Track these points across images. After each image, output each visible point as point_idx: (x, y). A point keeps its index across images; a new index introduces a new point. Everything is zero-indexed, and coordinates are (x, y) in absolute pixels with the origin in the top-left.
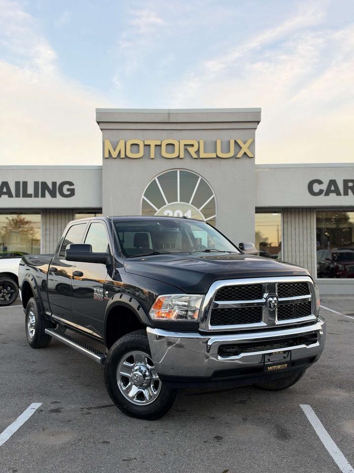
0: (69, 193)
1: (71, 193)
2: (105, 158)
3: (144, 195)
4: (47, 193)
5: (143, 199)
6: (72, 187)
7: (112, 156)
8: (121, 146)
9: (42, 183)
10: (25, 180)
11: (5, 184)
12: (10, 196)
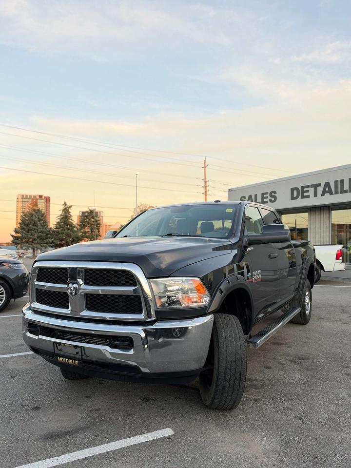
10: (342, 179)
11: (327, 184)
12: (331, 193)
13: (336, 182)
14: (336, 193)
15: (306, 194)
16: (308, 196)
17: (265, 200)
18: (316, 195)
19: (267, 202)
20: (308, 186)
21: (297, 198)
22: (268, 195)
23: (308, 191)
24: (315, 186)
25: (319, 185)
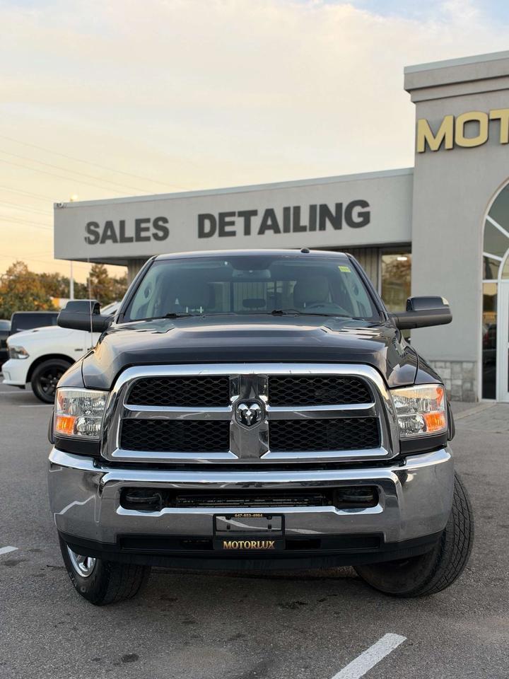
0: (360, 220)
1: (364, 219)
2: (418, 154)
3: (490, 214)
4: (328, 224)
5: (487, 221)
6: (366, 210)
7: (430, 149)
8: (446, 129)
9: (321, 206)
10: (296, 205)
11: (270, 213)
12: (277, 231)
13: (286, 210)
14: (287, 230)
15: (228, 229)
16: (233, 234)
17: (143, 234)
18: (247, 231)
19: (147, 239)
20: (232, 214)
21: (210, 234)
22: (150, 225)
23: (232, 223)
24: (248, 215)
25: (255, 213)
